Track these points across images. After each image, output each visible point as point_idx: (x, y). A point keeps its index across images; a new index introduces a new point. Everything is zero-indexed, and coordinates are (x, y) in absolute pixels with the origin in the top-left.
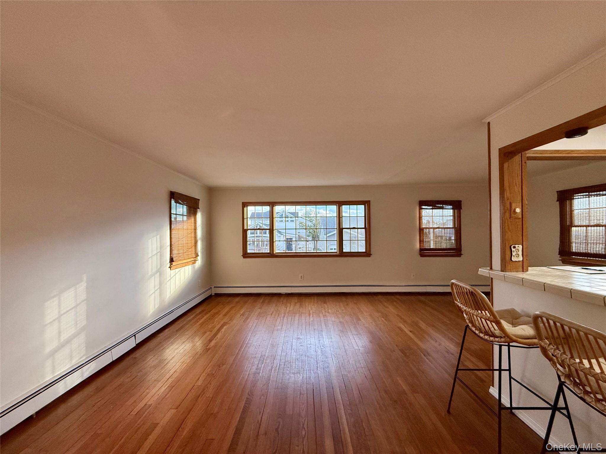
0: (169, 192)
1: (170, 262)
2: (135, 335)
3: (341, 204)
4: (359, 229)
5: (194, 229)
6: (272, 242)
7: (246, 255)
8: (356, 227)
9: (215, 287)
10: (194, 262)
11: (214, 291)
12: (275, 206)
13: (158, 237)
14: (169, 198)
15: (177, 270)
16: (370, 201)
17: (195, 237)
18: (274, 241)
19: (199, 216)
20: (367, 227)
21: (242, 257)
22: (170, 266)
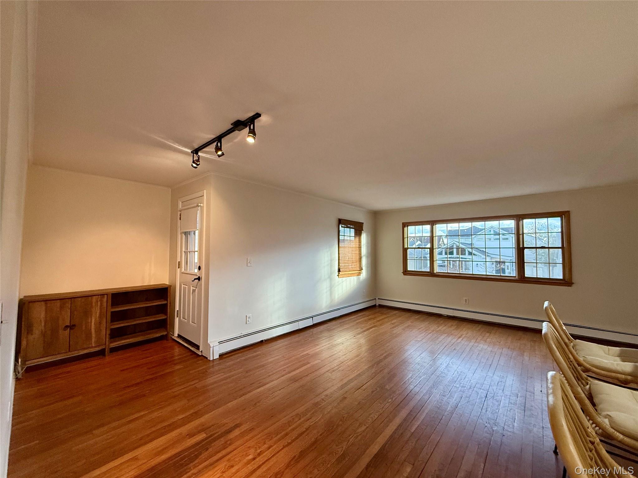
0: (338, 220)
1: (338, 272)
2: (312, 317)
3: (520, 218)
4: (550, 249)
5: (359, 247)
6: (432, 261)
7: (406, 272)
8: (547, 246)
9: (379, 299)
10: (359, 274)
11: (378, 302)
12: (436, 224)
13: (329, 253)
14: (338, 224)
15: (344, 279)
16: (569, 212)
17: (360, 254)
18: (435, 260)
19: (364, 236)
20: (564, 246)
21: (402, 273)
22: (338, 274)
